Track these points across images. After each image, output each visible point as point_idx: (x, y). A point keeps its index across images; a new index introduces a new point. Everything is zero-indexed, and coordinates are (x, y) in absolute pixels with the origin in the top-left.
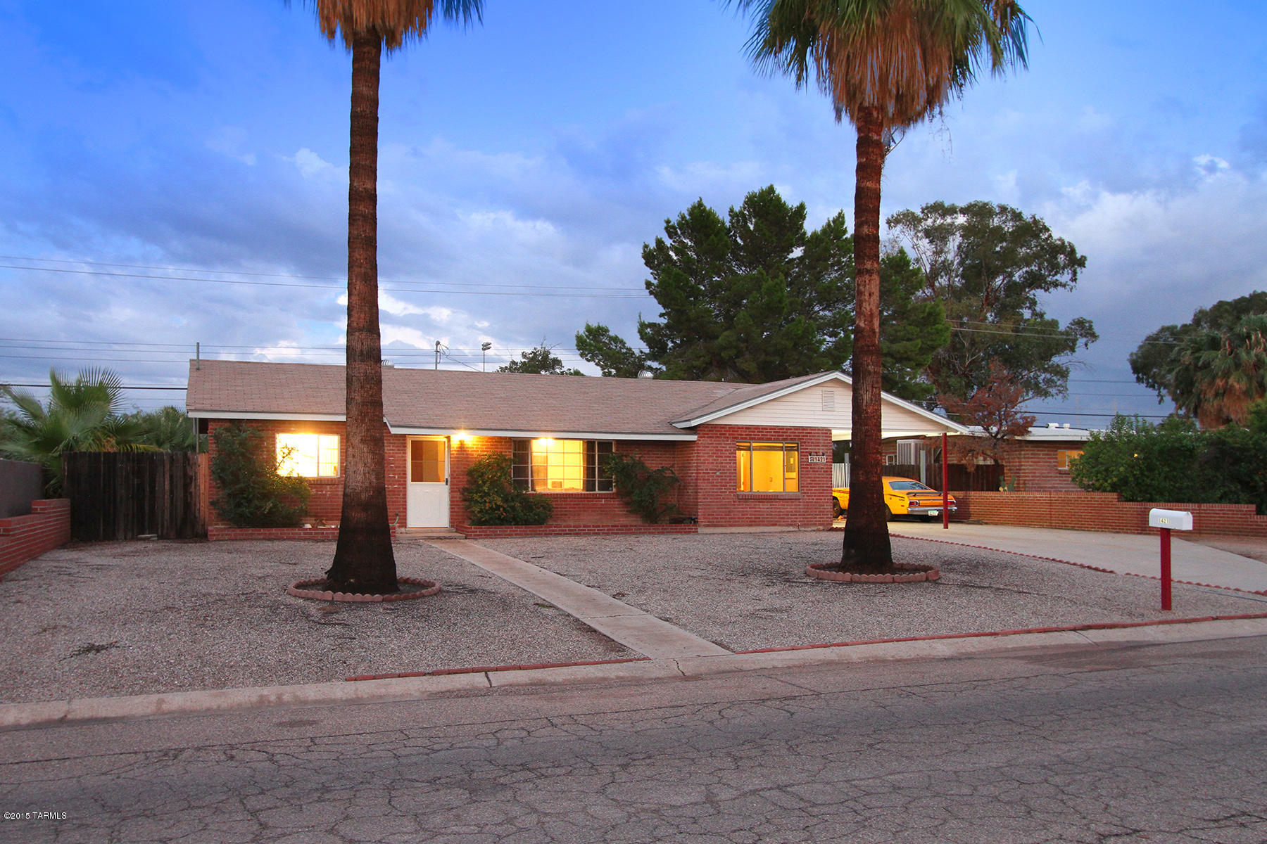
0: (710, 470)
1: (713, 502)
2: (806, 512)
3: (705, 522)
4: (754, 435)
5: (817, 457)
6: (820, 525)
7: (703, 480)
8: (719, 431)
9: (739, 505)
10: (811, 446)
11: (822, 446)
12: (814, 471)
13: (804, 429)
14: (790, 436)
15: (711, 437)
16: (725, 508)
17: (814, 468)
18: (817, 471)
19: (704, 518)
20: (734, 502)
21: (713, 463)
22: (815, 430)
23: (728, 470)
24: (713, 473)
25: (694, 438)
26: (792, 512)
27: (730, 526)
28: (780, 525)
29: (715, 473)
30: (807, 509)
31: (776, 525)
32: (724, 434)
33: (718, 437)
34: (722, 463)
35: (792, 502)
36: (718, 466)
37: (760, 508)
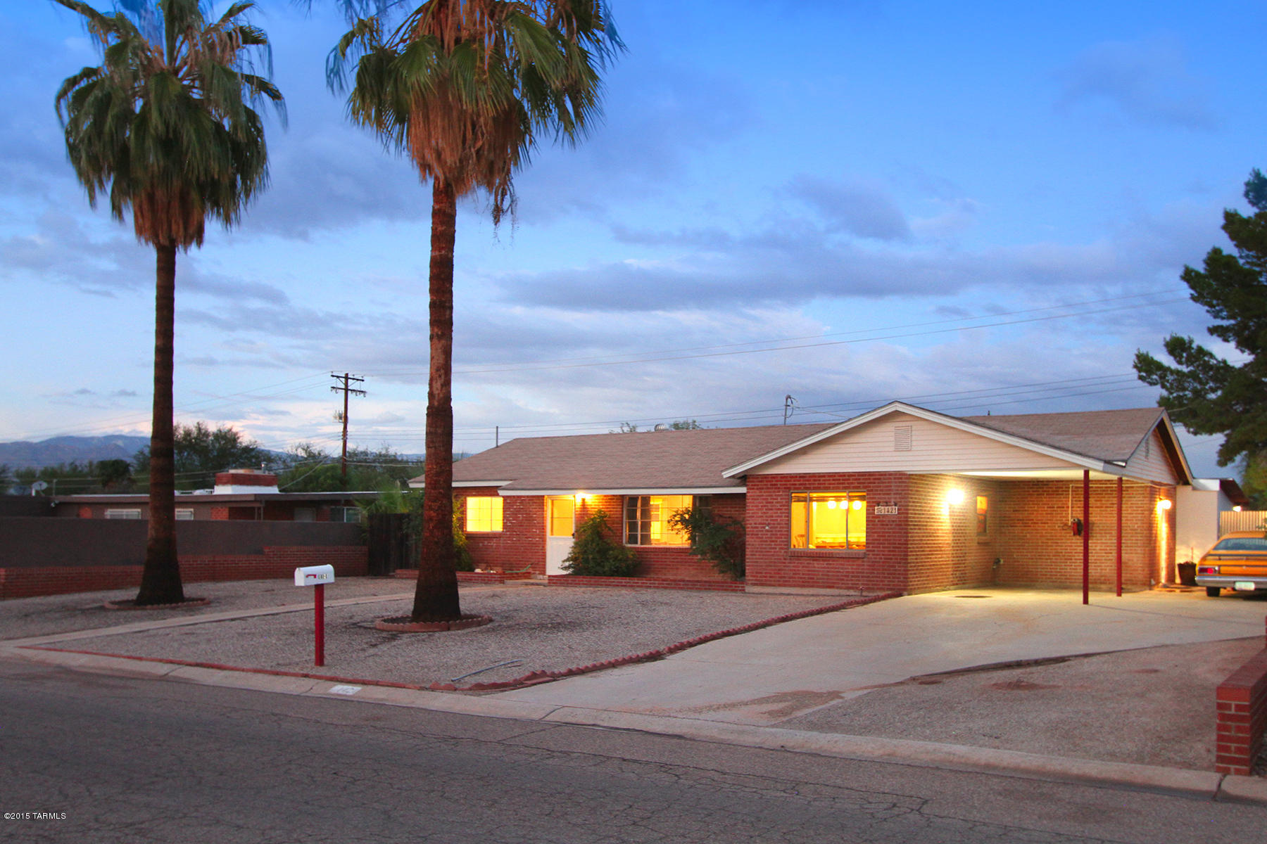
0: (760, 524)
1: (762, 559)
2: (871, 573)
3: (752, 580)
4: (810, 484)
5: (886, 508)
6: (888, 589)
7: (752, 535)
8: (770, 481)
9: (790, 563)
10: (880, 494)
11: (895, 494)
12: (883, 525)
13: (872, 475)
14: (852, 483)
15: (760, 488)
16: (775, 566)
17: (883, 521)
18: (887, 525)
19: (752, 576)
20: (785, 559)
21: (762, 516)
22: (885, 475)
23: (779, 524)
24: (762, 527)
25: (743, 490)
26: (853, 572)
27: (780, 585)
28: (837, 588)
29: (764, 528)
30: (873, 570)
31: (833, 587)
32: (775, 485)
33: (768, 488)
34: (772, 517)
35: (854, 561)
36: (767, 520)
37: (814, 567)
